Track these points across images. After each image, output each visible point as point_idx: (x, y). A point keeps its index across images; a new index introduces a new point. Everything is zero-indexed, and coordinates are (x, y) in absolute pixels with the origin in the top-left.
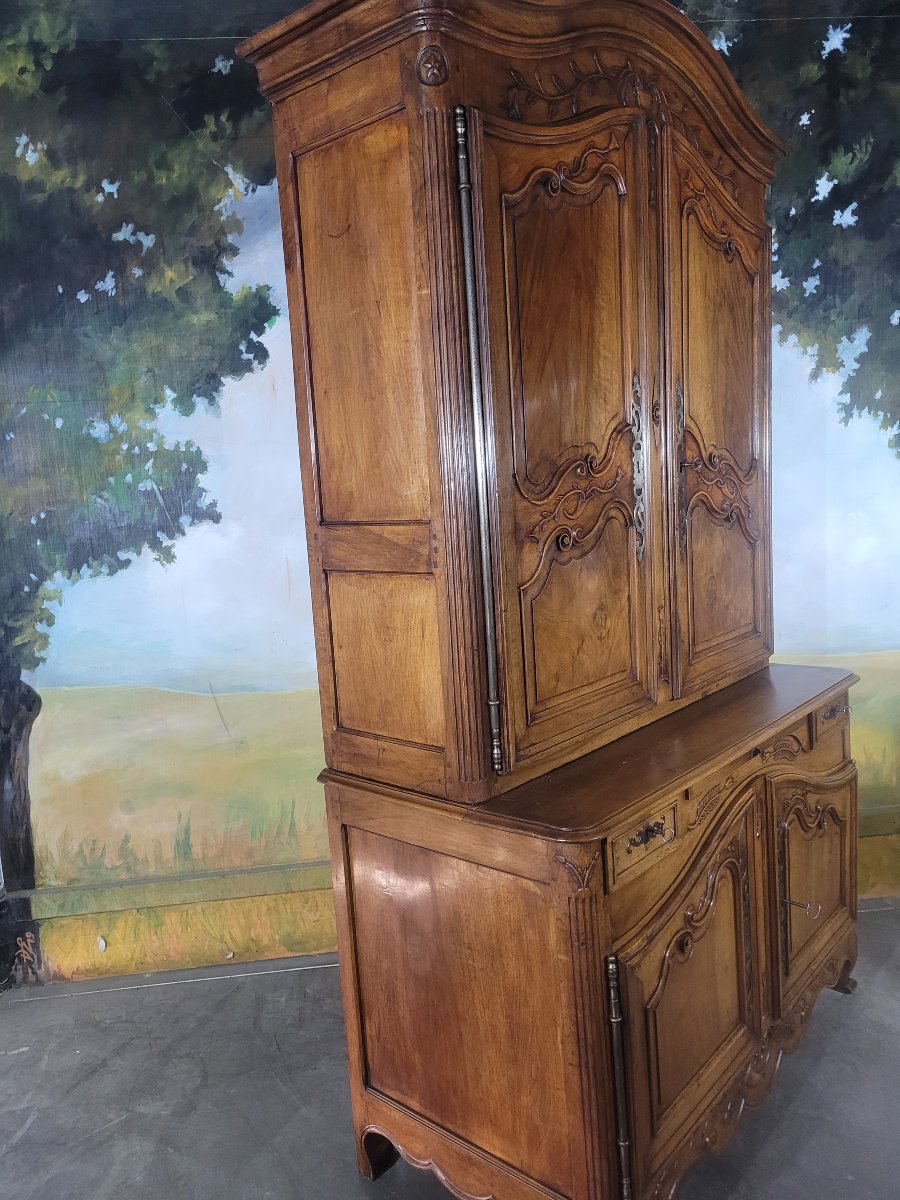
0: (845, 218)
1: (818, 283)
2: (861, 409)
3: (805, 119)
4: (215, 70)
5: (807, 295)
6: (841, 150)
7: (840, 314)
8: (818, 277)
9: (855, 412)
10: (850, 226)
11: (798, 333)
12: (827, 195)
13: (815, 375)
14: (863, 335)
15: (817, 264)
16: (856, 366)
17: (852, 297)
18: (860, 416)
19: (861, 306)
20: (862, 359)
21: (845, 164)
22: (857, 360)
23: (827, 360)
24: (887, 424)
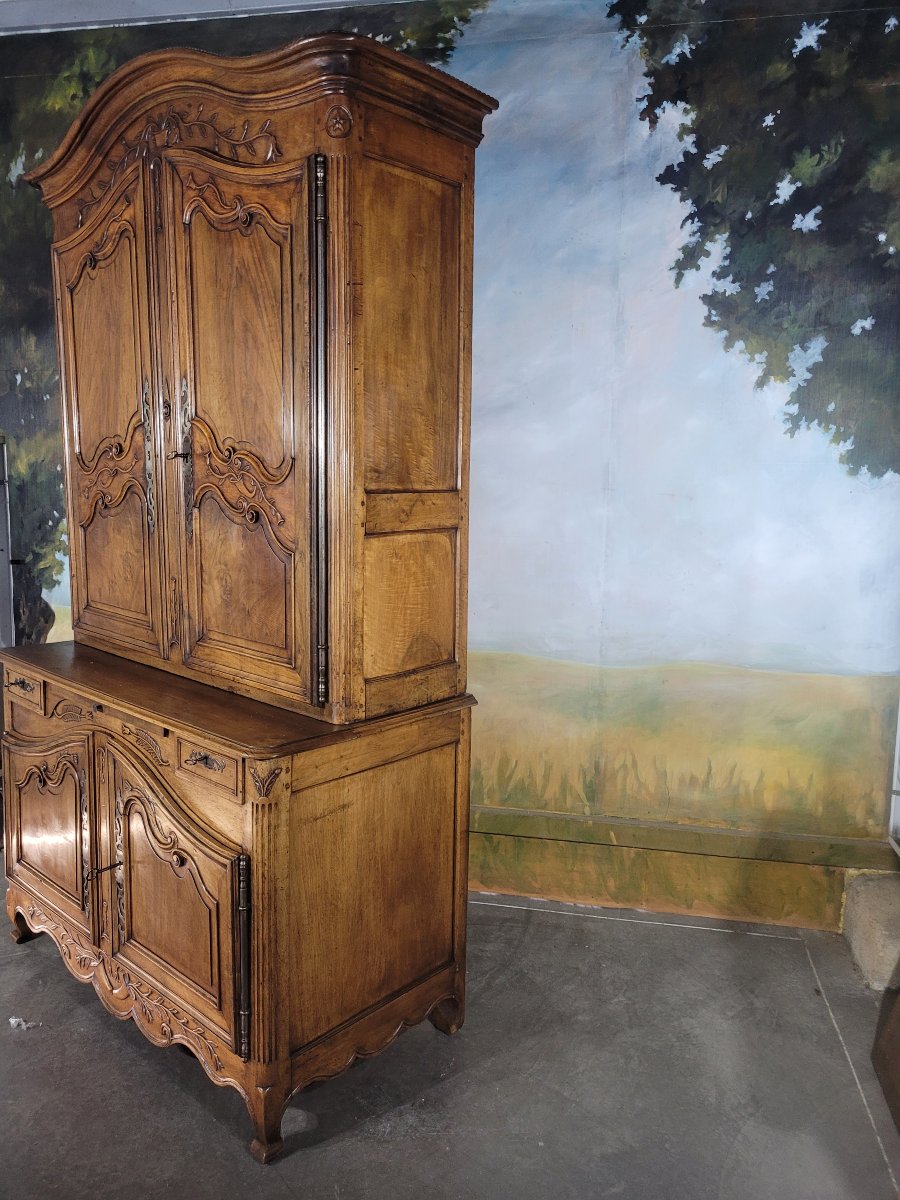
0: (807, 222)
1: (771, 288)
2: (810, 420)
3: (769, 120)
5: (758, 300)
6: (807, 151)
7: (794, 321)
8: (771, 282)
9: (803, 423)
10: (811, 231)
11: (746, 340)
12: (787, 198)
13: (761, 383)
14: (818, 346)
15: (772, 269)
16: (808, 376)
17: (809, 304)
18: (809, 428)
19: (818, 314)
20: (814, 369)
21: (809, 165)
22: (808, 370)
23: (777, 369)
24: (839, 438)
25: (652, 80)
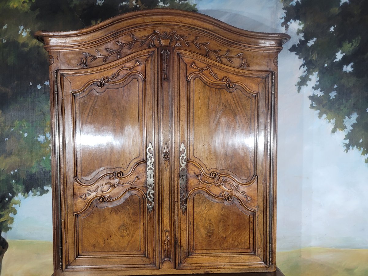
0: (348, 69)
1: (336, 94)
2: (353, 146)
3: (332, 29)
4: (97, 4)
5: (331, 98)
6: (347, 42)
7: (345, 107)
8: (336, 91)
9: (351, 147)
10: (350, 72)
11: (327, 114)
12: (340, 59)
13: (334, 131)
14: (354, 116)
15: (336, 86)
16: (352, 128)
17: (350, 100)
18: (353, 149)
19: (354, 104)
20: (354, 126)
21: (348, 47)
22: (352, 126)
23: (339, 126)
24: (364, 153)
25: (286, 11)
